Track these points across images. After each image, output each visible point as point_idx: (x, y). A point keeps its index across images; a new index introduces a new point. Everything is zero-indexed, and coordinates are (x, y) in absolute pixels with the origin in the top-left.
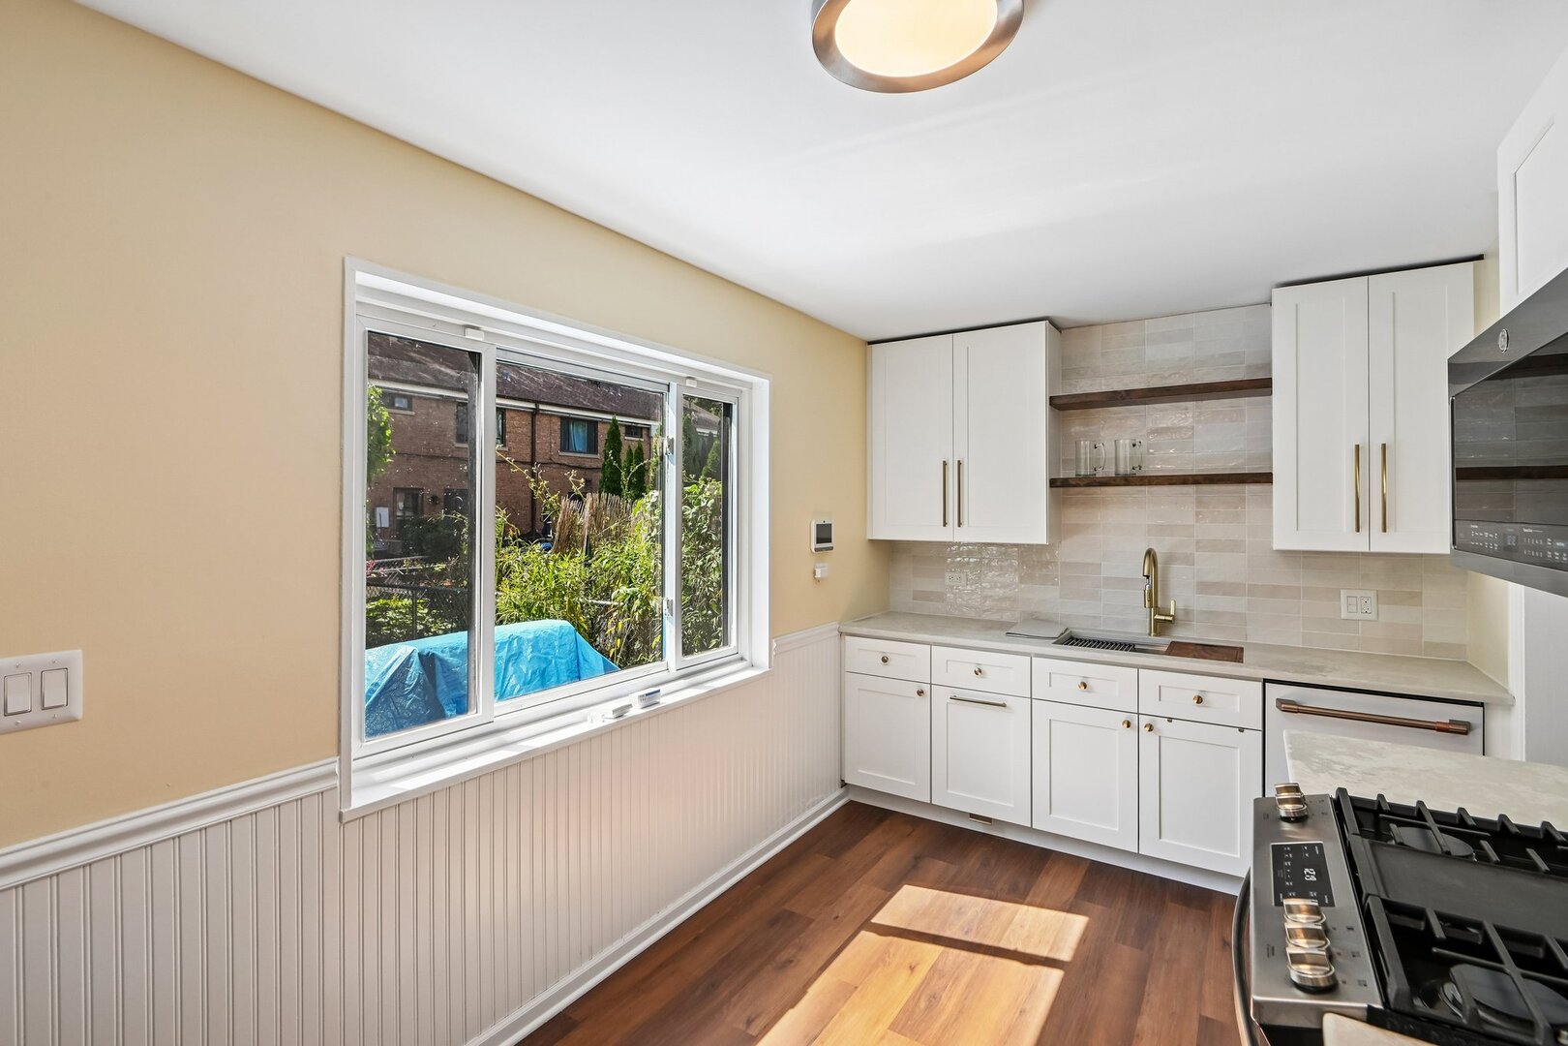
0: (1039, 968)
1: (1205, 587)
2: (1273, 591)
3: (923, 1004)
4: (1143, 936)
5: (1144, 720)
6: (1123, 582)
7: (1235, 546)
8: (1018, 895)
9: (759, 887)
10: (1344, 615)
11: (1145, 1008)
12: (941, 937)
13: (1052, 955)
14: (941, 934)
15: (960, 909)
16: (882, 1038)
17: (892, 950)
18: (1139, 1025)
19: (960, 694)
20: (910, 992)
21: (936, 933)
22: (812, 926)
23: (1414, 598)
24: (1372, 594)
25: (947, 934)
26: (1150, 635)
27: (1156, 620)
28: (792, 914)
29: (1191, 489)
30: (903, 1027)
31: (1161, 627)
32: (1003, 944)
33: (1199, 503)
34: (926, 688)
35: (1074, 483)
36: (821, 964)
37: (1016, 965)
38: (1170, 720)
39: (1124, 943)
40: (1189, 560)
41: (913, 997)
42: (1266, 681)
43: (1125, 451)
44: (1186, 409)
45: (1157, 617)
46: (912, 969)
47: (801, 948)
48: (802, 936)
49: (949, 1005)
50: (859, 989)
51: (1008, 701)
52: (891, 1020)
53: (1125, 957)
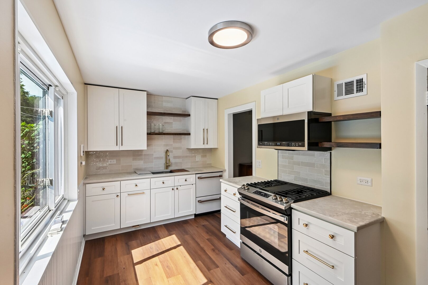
0: (178, 248)
1: (175, 157)
2: (187, 157)
3: (167, 269)
4: (187, 233)
5: (176, 188)
6: (160, 158)
7: (180, 148)
8: (158, 238)
9: (87, 278)
10: (197, 160)
11: (199, 243)
12: (154, 255)
13: (177, 244)
14: (153, 255)
15: (151, 248)
16: (168, 281)
17: (147, 265)
18: (202, 246)
19: (130, 193)
20: (162, 270)
21: (152, 255)
22: (120, 275)
23: (205, 156)
24: (200, 156)
25: (154, 254)
26: (165, 169)
27: (167, 166)
28: (110, 276)
29: (172, 136)
30: (169, 276)
31: (167, 167)
32: (167, 248)
33: (174, 139)
34: (119, 194)
35: (152, 134)
36: (135, 280)
37: (173, 250)
38: (180, 186)
39: (185, 235)
40: (172, 152)
41: (164, 270)
42: (196, 174)
43: (161, 127)
44: (171, 118)
45: (167, 165)
46: (156, 265)
47: (125, 281)
48: (120, 279)
49: (172, 265)
50: (151, 277)
51: (145, 191)
52: (165, 277)
53: (187, 237)
